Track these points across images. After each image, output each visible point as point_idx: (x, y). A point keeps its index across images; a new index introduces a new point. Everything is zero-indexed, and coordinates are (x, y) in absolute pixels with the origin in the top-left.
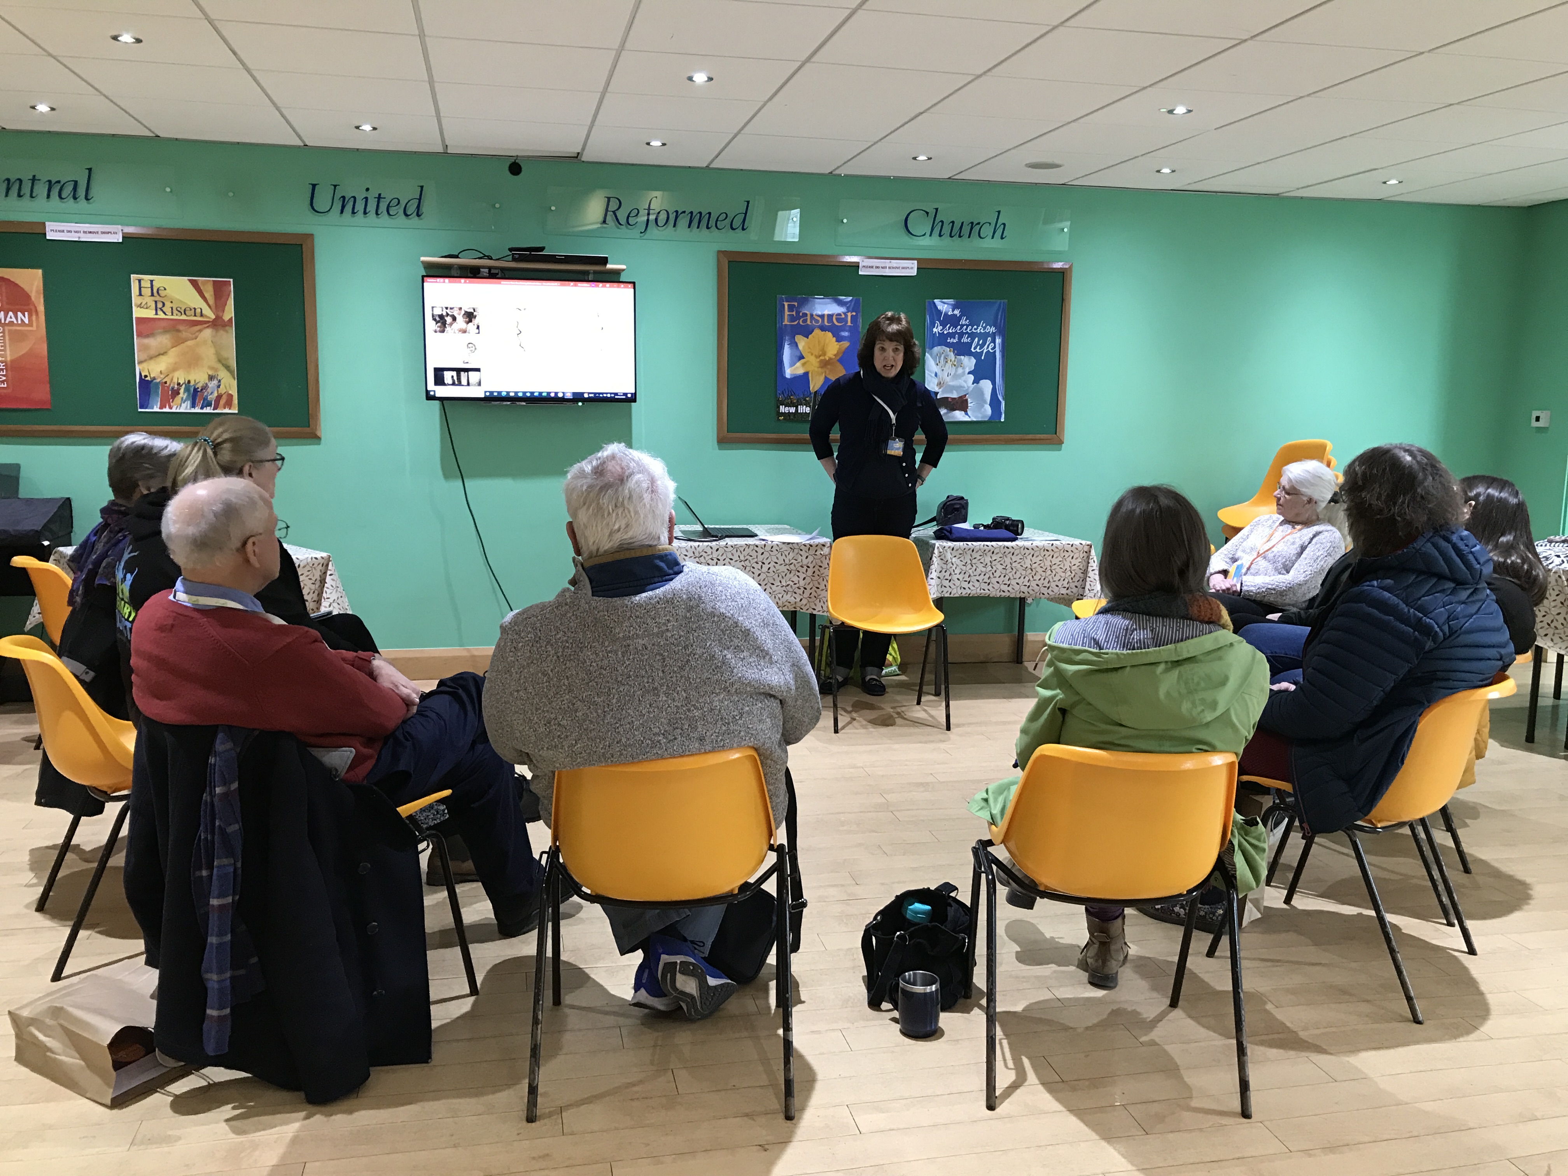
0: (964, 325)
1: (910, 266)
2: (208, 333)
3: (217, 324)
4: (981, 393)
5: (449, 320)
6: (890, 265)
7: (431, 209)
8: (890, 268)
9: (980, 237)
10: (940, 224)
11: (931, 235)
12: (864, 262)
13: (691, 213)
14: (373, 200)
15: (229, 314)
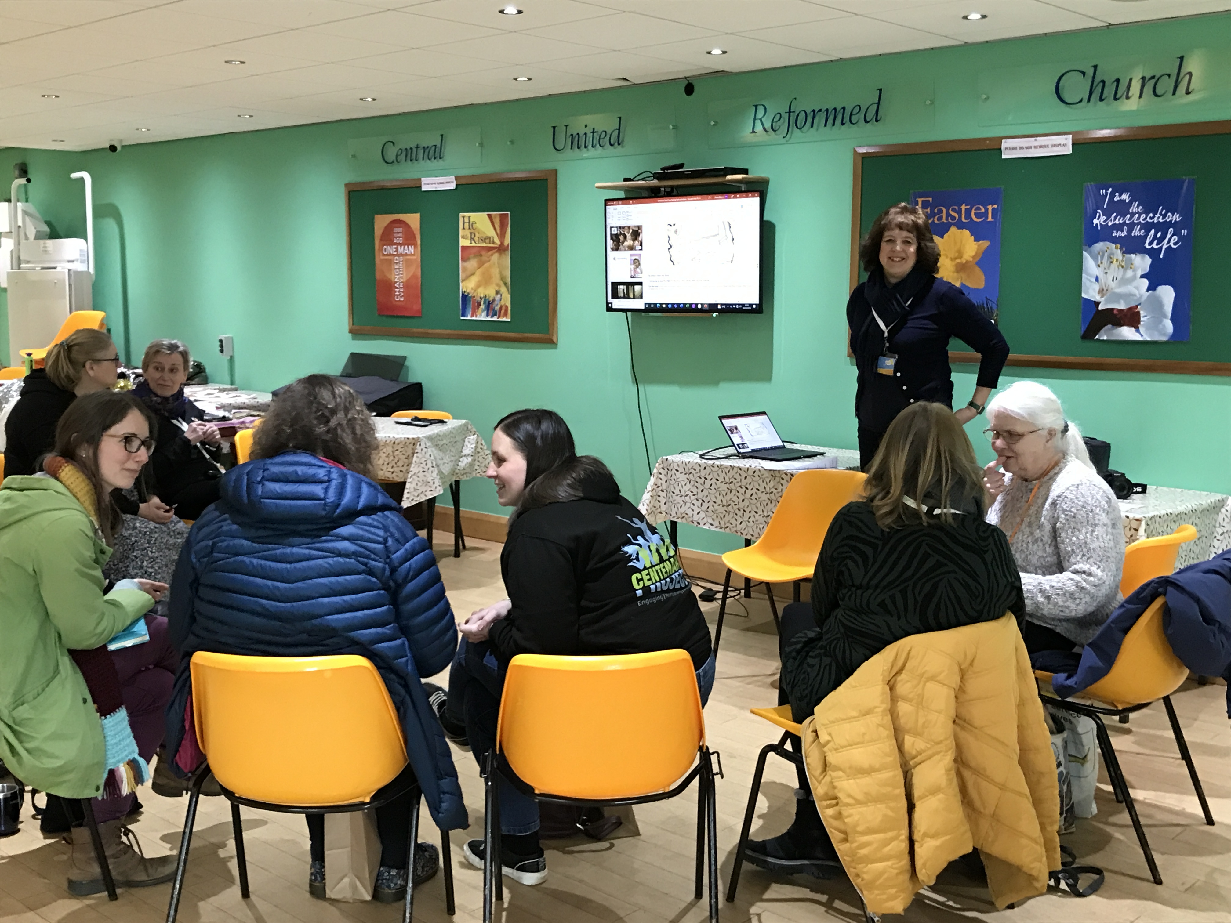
0: (1136, 213)
1: (1064, 142)
2: (496, 257)
3: (501, 249)
4: (1158, 304)
5: (621, 238)
6: (1036, 144)
7: (628, 137)
8: (1035, 147)
9: (1156, 95)
10: (1101, 84)
11: (1089, 100)
12: (1005, 144)
13: (827, 110)
14: (590, 135)
15: (507, 241)
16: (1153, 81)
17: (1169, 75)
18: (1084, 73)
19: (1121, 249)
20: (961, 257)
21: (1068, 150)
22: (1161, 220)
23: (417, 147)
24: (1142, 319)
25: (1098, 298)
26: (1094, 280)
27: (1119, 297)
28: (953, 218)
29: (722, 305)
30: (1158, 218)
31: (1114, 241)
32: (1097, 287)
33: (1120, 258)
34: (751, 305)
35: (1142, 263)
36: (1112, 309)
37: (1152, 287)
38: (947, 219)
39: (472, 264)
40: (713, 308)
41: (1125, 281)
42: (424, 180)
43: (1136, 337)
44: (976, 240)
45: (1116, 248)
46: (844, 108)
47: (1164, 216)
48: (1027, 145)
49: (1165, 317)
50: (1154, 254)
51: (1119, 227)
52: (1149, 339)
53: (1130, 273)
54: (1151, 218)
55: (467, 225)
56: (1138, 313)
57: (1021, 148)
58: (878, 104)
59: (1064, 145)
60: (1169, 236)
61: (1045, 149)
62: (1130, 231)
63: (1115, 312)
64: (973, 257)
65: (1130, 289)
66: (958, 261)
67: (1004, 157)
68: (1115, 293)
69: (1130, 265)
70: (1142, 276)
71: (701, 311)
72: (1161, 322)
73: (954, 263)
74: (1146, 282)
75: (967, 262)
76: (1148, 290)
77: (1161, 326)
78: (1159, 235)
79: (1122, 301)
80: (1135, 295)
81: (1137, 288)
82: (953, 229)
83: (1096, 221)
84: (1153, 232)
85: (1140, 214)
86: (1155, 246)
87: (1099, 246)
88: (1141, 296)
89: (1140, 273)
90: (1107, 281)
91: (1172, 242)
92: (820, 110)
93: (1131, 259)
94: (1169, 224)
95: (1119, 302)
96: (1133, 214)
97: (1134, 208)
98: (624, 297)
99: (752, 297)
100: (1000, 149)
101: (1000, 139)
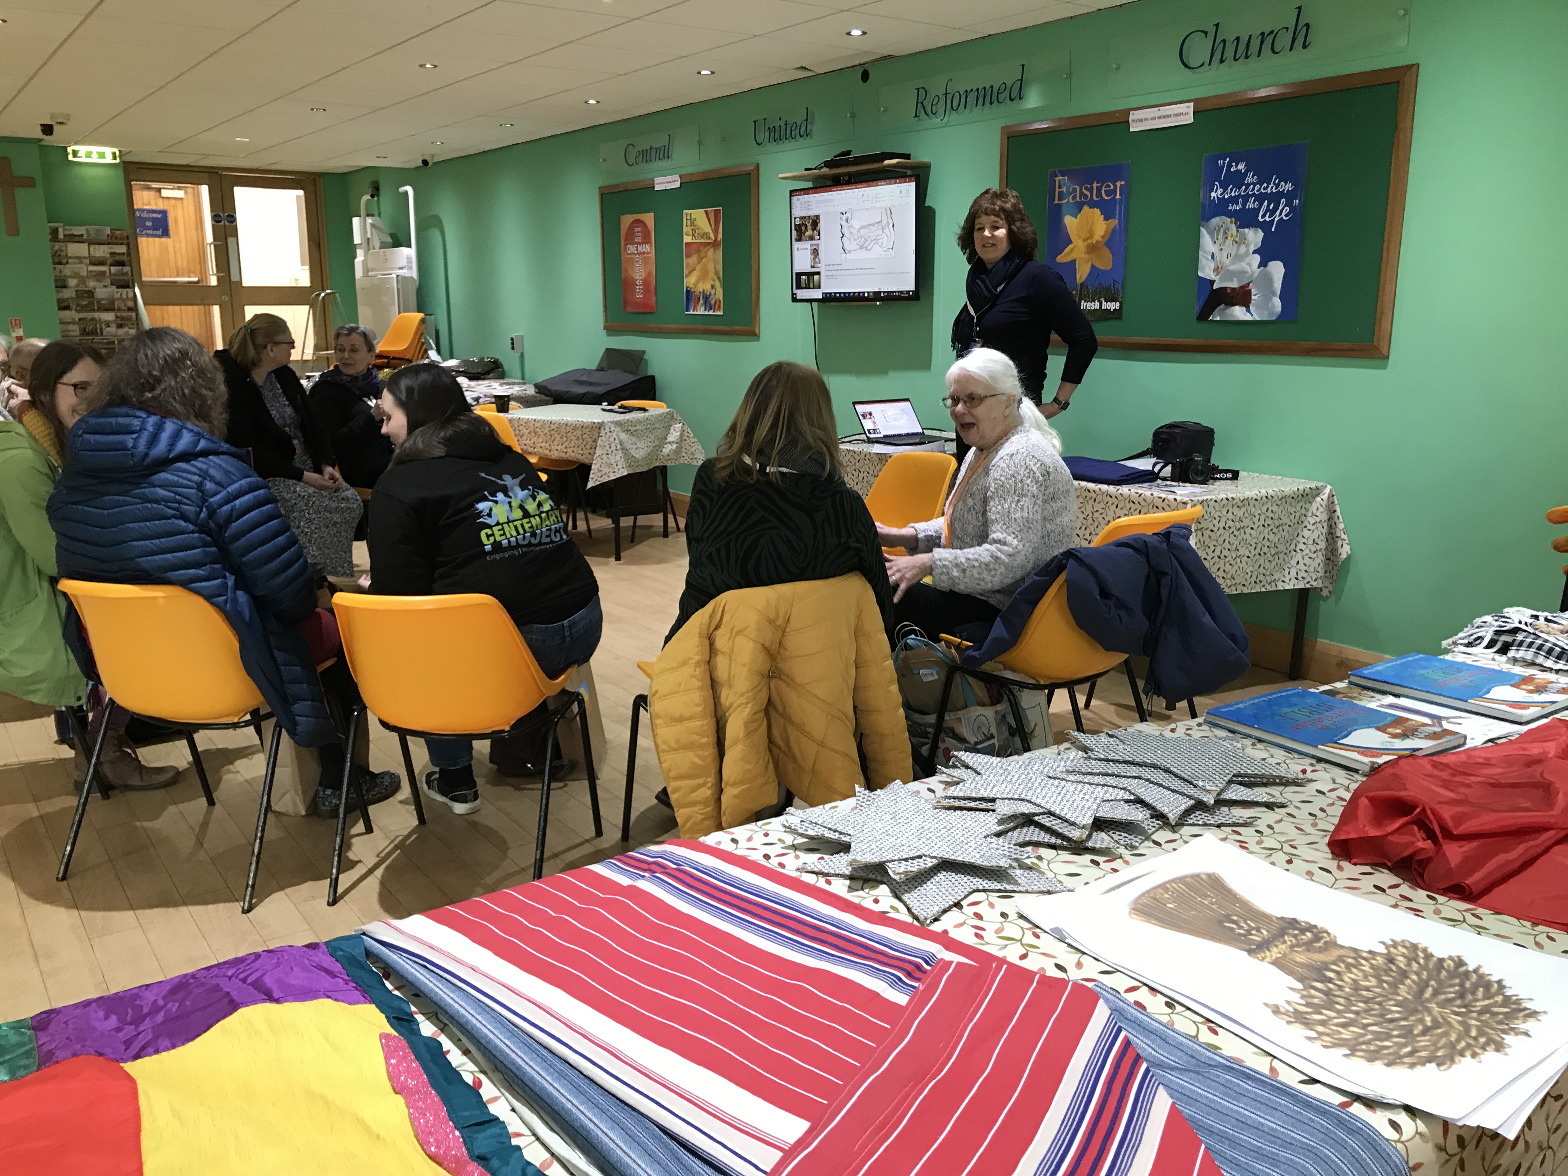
0: (1251, 184)
1: (1187, 110)
2: (711, 252)
3: (715, 244)
4: (1268, 280)
5: (803, 228)
6: (1161, 114)
7: (815, 128)
8: (1159, 118)
9: (1274, 52)
10: (1222, 44)
11: (1210, 64)
12: (1134, 115)
13: (978, 90)
14: (783, 127)
15: (720, 236)
16: (1272, 36)
17: (1287, 29)
18: (1206, 33)
19: (1236, 223)
20: (1091, 236)
21: (1189, 119)
22: (1274, 190)
23: (651, 148)
24: (1253, 297)
25: (1212, 276)
26: (1210, 257)
27: (1231, 275)
28: (1086, 196)
29: (884, 292)
30: (1271, 189)
31: (1229, 215)
32: (1212, 265)
33: (1235, 233)
34: (908, 292)
35: (1255, 237)
36: (1226, 288)
37: (1263, 264)
38: (1080, 198)
39: (694, 259)
40: (877, 296)
41: (1239, 258)
42: (657, 180)
43: (1248, 317)
44: (1106, 219)
45: (1231, 222)
46: (992, 87)
47: (1277, 186)
48: (1152, 115)
49: (1275, 296)
50: (1265, 227)
51: (1234, 200)
52: (1258, 319)
53: (1243, 249)
54: (1265, 188)
55: (689, 222)
56: (1250, 290)
57: (1146, 119)
58: (1021, 80)
59: (1186, 114)
60: (1281, 207)
61: (1168, 119)
62: (1244, 204)
63: (1229, 291)
64: (1103, 237)
65: (1243, 265)
66: (1089, 241)
67: (1131, 130)
68: (1229, 270)
69: (1243, 240)
70: (1255, 252)
71: (867, 299)
72: (1271, 299)
73: (1086, 244)
74: (1257, 258)
75: (1097, 242)
76: (1259, 267)
77: (1270, 305)
78: (1271, 207)
79: (1235, 279)
80: (1247, 272)
81: (1249, 264)
82: (1086, 208)
83: (1213, 194)
84: (1266, 203)
85: (1255, 184)
86: (1267, 219)
87: (1216, 221)
88: (1253, 272)
89: (1252, 248)
90: (1222, 257)
91: (1284, 213)
92: (972, 90)
93: (1244, 234)
94: (1280, 195)
95: (1232, 280)
96: (1248, 185)
97: (1249, 179)
98: (806, 288)
99: (908, 284)
100: (1128, 122)
101: (1127, 112)
